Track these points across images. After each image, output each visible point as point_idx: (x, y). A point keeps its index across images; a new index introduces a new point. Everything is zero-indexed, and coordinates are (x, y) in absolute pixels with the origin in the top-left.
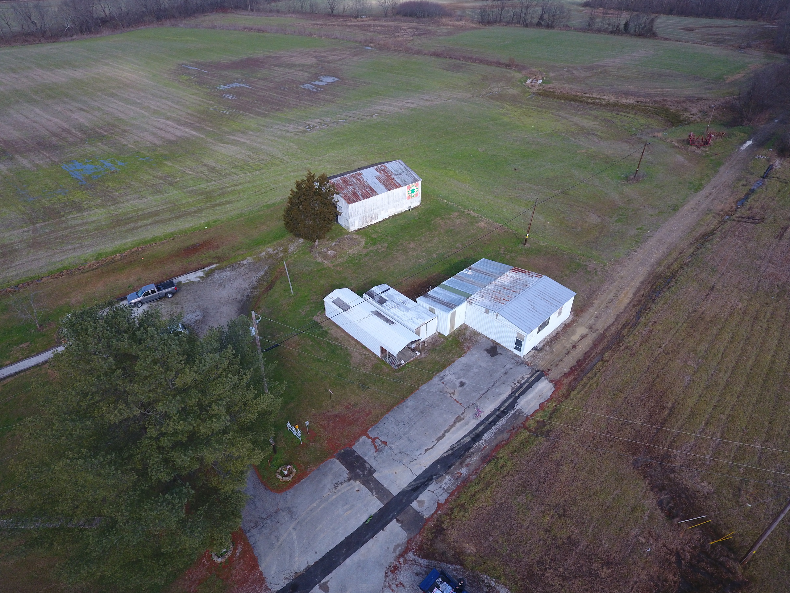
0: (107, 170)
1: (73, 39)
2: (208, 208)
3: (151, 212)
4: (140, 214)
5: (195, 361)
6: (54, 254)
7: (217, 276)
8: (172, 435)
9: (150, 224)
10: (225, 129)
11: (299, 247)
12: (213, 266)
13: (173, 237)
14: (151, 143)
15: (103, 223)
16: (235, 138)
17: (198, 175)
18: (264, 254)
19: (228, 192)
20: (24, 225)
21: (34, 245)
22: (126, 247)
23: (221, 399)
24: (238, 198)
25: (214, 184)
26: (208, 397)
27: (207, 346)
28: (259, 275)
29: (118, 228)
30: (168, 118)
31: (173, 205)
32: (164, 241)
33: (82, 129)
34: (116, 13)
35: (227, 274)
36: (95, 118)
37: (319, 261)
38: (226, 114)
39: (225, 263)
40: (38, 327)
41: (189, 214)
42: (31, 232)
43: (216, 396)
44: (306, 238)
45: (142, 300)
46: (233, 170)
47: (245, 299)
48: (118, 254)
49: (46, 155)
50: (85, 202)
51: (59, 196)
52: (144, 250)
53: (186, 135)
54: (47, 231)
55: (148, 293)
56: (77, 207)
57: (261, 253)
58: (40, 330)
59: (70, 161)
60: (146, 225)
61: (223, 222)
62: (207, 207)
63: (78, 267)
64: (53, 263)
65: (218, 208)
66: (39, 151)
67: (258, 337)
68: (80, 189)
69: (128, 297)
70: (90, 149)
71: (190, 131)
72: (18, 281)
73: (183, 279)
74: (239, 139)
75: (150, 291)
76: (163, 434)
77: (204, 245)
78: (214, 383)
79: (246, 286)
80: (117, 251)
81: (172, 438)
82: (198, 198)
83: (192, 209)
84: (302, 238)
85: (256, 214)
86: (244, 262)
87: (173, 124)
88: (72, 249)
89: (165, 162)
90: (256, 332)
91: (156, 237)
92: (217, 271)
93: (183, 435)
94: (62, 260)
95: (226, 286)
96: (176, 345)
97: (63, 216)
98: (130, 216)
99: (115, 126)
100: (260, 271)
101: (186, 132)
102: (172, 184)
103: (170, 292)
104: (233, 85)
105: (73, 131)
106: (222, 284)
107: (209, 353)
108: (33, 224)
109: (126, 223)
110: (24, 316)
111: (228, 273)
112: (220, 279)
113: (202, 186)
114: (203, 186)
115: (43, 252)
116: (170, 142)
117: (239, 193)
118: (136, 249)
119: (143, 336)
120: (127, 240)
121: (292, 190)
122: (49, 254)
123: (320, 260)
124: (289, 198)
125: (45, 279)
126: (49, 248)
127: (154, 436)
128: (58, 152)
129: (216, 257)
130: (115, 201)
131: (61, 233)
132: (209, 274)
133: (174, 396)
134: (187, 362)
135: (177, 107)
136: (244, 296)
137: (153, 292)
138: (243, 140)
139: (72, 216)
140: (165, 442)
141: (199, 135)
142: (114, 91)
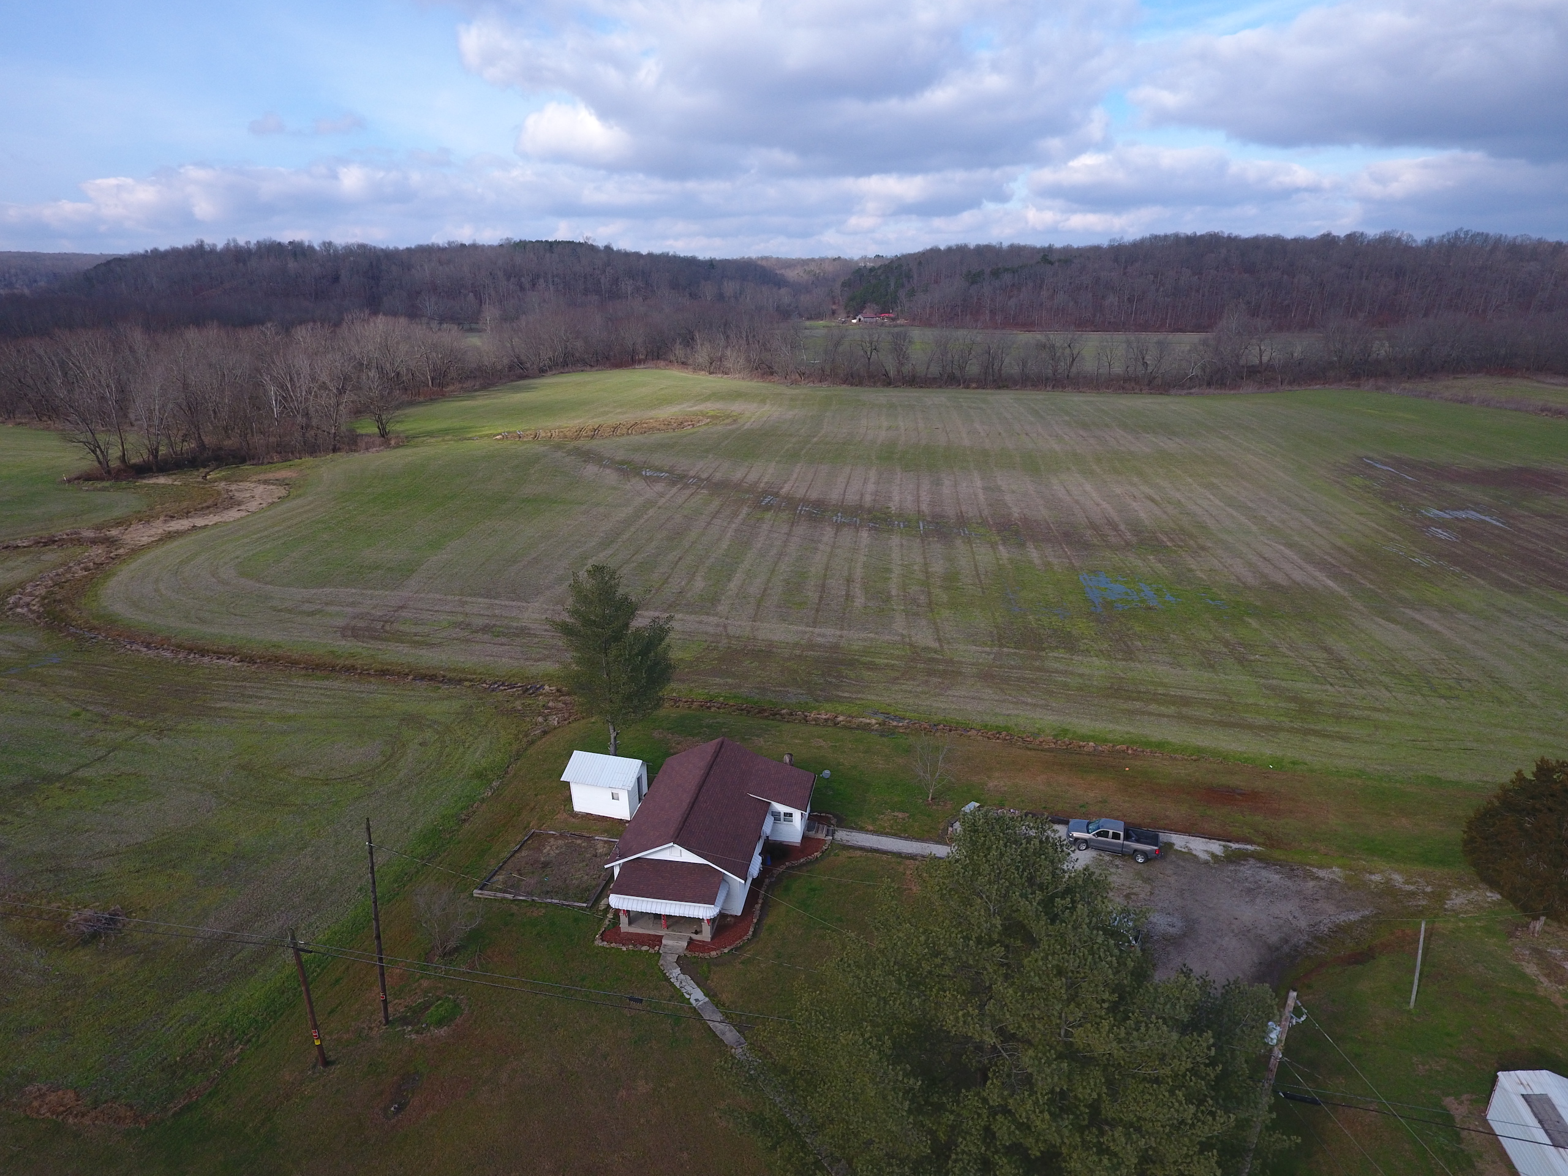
0: (1142, 601)
1: (1190, 393)
2: (1292, 730)
3: (1181, 697)
4: (1160, 692)
5: (1129, 1018)
6: (1004, 701)
7: (1247, 870)
8: (1021, 1126)
9: (1168, 716)
10: (1403, 593)
11: (1482, 907)
12: (1249, 847)
13: (1199, 754)
14: (1239, 579)
15: (1095, 683)
16: (1418, 616)
17: (1301, 661)
18: (1377, 878)
19: (1352, 717)
20: (989, 643)
21: (986, 676)
22: (1110, 737)
23: (1138, 1130)
24: (1369, 736)
25: (1326, 691)
26: (1116, 1106)
27: (1165, 1004)
28: (1342, 918)
29: (1113, 700)
30: (1290, 545)
31: (1226, 699)
32: (1179, 756)
33: (1136, 528)
34: (1279, 361)
35: (1273, 877)
36: (1165, 517)
37: (1528, 971)
38: (1418, 565)
39: (1278, 854)
40: (930, 799)
41: (1251, 727)
42: (992, 656)
43: (1132, 1116)
44: (1510, 896)
45: (1090, 839)
46: (1382, 678)
47: (1286, 949)
48: (1092, 744)
49: (1066, 553)
50: (1085, 641)
51: (1054, 619)
52: (1135, 755)
53: (1311, 582)
54: (1012, 663)
55: (1105, 834)
56: (1069, 643)
57: (1371, 873)
58: (930, 804)
59: (1095, 571)
60: (1160, 715)
61: (1312, 771)
62: (1293, 728)
63: (1024, 736)
64: (996, 714)
65: (1313, 739)
66: (1060, 544)
67: (1278, 1053)
68: (1087, 618)
69: (1072, 822)
70: (1134, 561)
71: (1325, 578)
72: (941, 718)
73: (1179, 841)
74: (1426, 621)
75: (1111, 832)
76: (1005, 1111)
77: (1251, 798)
78: (1141, 1087)
79: (1303, 924)
80: (1092, 738)
81: (1017, 1132)
82: (1282, 705)
83: (1261, 720)
84: (1501, 894)
85: (1398, 785)
86: (1322, 873)
87: (1295, 557)
88: (1031, 704)
89: (1247, 619)
90: (1279, 1040)
91: (1168, 743)
92: (1252, 861)
93: (1037, 1141)
94: (1008, 715)
95: (1258, 901)
96: (1110, 964)
97: (1044, 649)
98: (1142, 688)
99: (1191, 536)
100: (1351, 909)
101: (1315, 578)
102: (1241, 661)
103: (1144, 853)
104: (1462, 515)
105: (1122, 527)
106: (1252, 892)
107: (1160, 1021)
108: (1001, 646)
109: (1129, 698)
110: (922, 774)
111: (1276, 878)
112: (1251, 879)
113: (1300, 685)
114: (1303, 686)
115: (991, 692)
116: (1275, 587)
117: (1376, 727)
118: (1124, 747)
119: (1063, 913)
120: (1118, 727)
121: (1519, 773)
122: (997, 698)
123: (1531, 969)
124: (1502, 787)
125: (973, 732)
126: (1002, 690)
127: (991, 1103)
128: (1085, 553)
129: (1264, 833)
130: (1129, 654)
131: (1028, 674)
132: (1234, 858)
133: (1060, 1057)
134: (1114, 1008)
135: (1317, 529)
136: (1287, 941)
137: (1116, 836)
138: (1436, 626)
139: (1056, 655)
140: (1003, 1128)
141: (1339, 589)
142: (1215, 481)
